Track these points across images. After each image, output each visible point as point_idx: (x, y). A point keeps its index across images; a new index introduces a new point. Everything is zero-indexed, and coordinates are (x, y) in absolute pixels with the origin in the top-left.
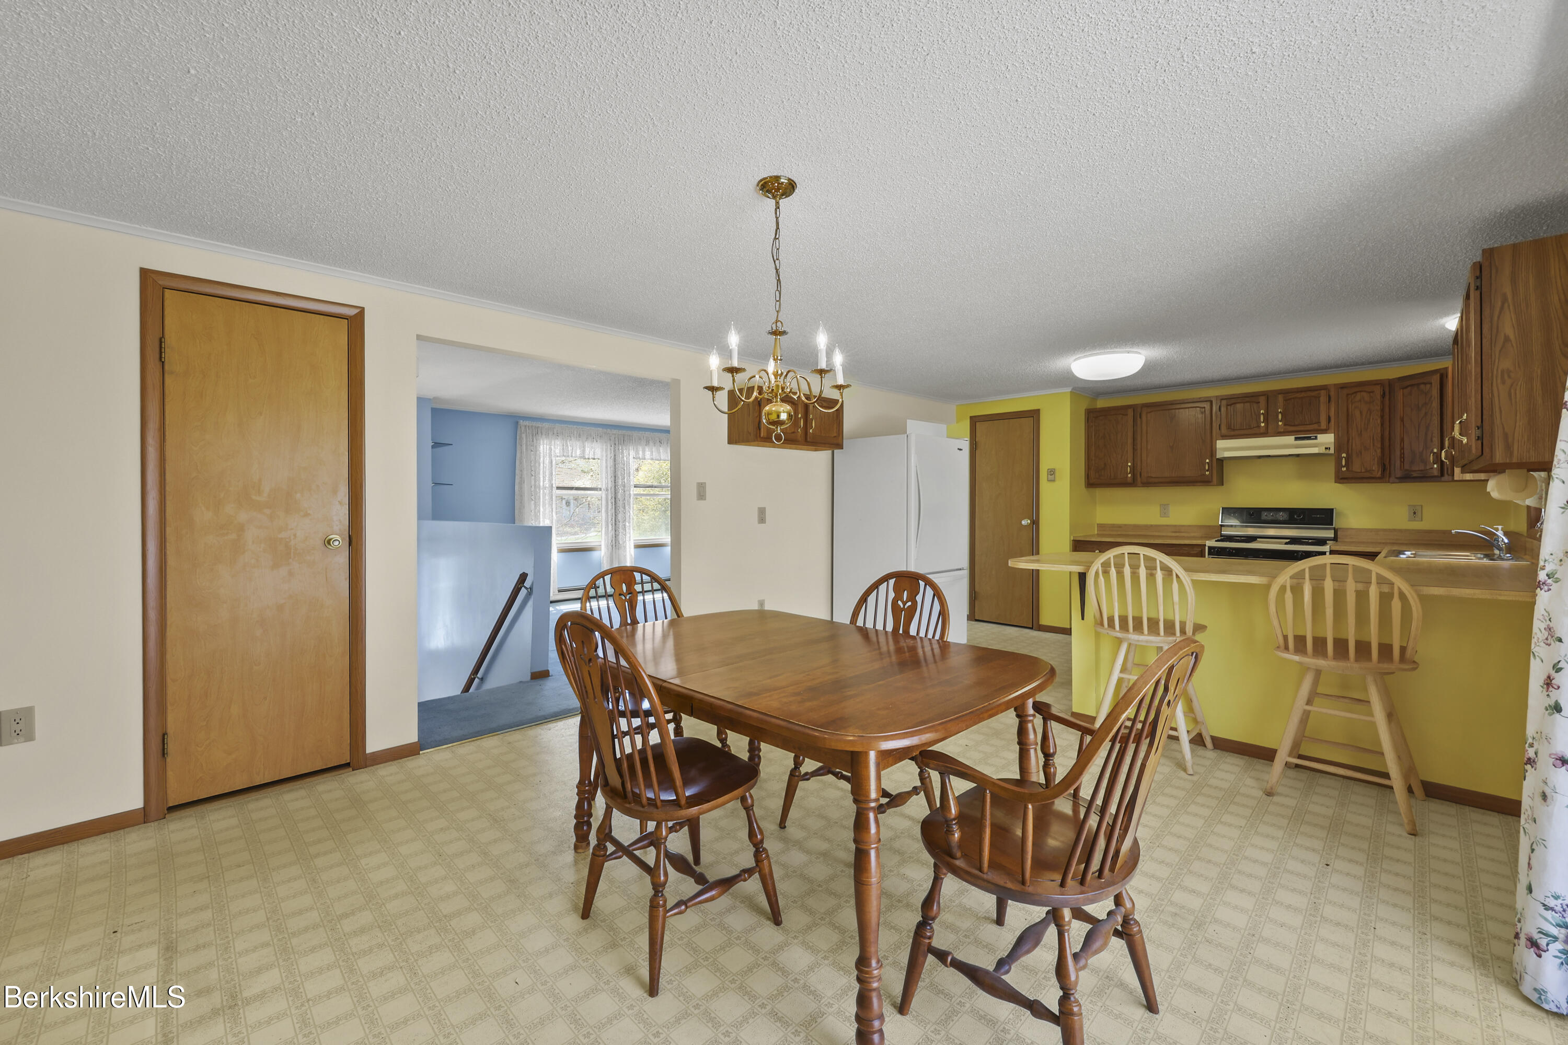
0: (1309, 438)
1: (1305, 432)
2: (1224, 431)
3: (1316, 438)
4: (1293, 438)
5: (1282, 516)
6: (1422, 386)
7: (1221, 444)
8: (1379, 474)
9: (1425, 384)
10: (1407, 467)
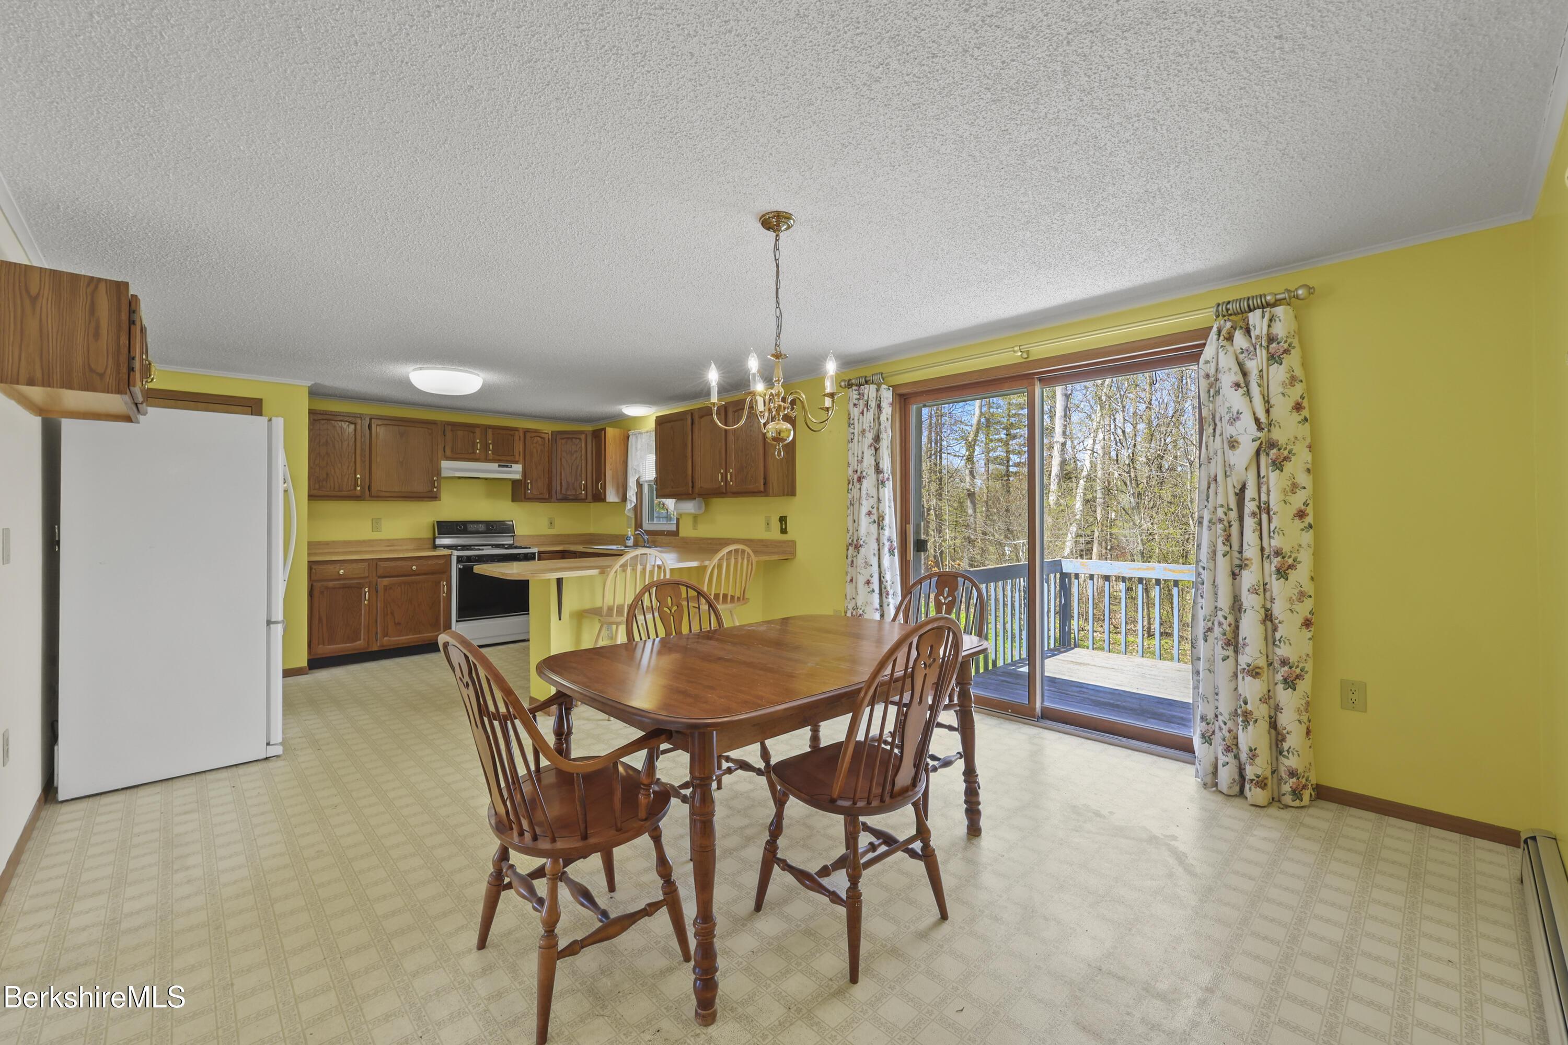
0: (507, 466)
1: (504, 459)
2: (448, 453)
3: (511, 467)
4: (497, 464)
5: (482, 528)
6: (574, 440)
7: (445, 464)
8: (547, 497)
9: (576, 438)
10: (564, 492)
